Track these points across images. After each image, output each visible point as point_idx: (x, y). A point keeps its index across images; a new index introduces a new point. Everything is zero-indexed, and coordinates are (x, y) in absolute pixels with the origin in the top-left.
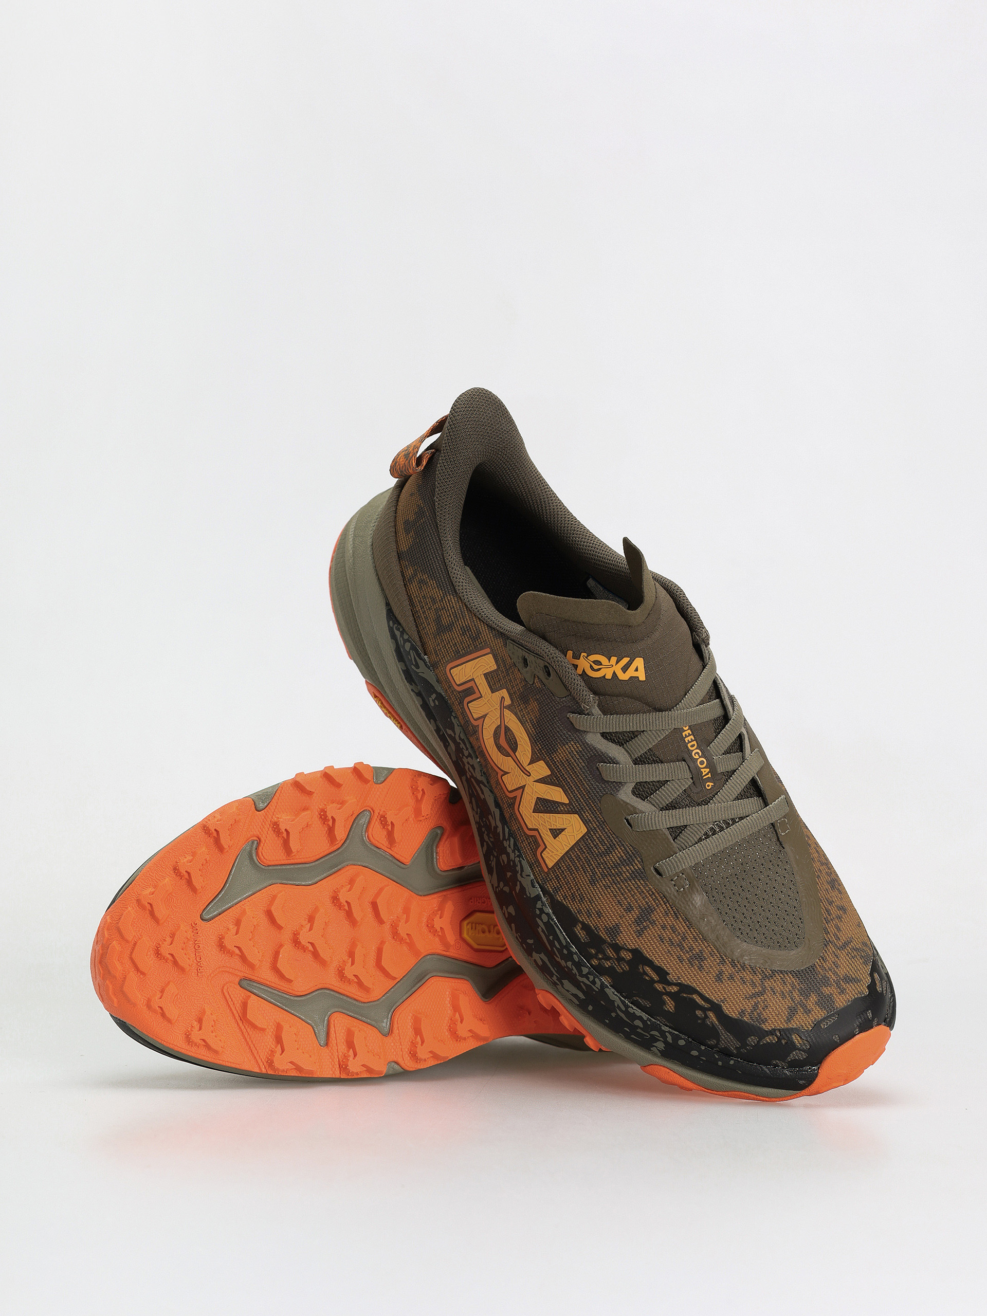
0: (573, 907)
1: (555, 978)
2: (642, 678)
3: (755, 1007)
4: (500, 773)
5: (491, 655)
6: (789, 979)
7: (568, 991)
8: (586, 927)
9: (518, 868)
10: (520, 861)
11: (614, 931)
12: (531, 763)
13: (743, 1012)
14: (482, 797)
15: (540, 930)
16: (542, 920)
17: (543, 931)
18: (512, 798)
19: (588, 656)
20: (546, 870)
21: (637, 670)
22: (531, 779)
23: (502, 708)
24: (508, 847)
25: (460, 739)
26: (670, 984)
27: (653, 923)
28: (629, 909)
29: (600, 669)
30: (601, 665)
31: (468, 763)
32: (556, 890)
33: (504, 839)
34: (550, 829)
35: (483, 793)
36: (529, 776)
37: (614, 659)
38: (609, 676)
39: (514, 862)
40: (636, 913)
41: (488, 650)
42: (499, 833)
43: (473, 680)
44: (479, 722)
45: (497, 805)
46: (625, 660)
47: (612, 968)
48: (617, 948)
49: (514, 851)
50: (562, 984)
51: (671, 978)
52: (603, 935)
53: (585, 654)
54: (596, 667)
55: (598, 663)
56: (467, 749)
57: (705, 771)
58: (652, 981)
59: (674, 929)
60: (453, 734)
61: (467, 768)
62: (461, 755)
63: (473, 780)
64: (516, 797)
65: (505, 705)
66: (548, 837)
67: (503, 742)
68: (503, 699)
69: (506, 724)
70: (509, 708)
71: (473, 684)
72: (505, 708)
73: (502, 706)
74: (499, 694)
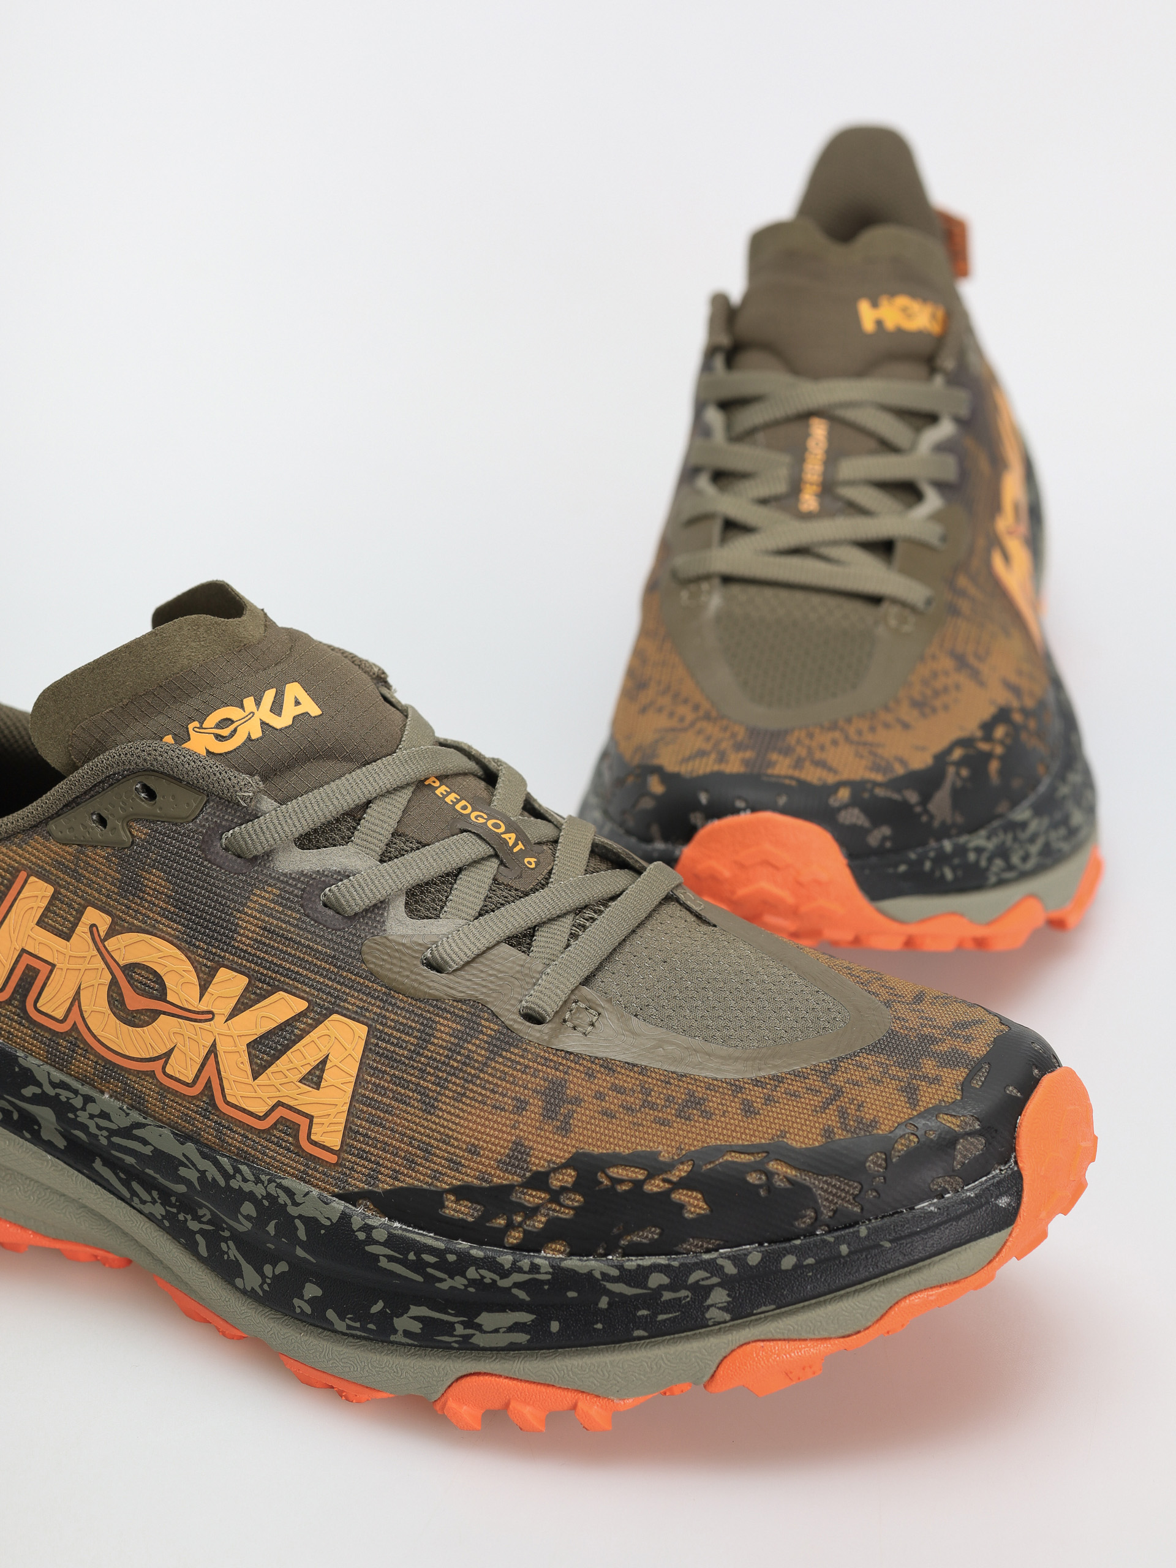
0: (416, 1179)
1: (460, 1330)
2: (315, 711)
3: (843, 1114)
4: (156, 1067)
5: (32, 879)
6: (868, 1060)
7: (496, 1331)
8: (463, 1192)
9: (283, 1198)
10: (280, 1186)
11: (518, 1153)
12: (204, 988)
13: (828, 1132)
14: (147, 1150)
15: (384, 1263)
16: (377, 1243)
17: (390, 1259)
18: (202, 1093)
19: (202, 723)
20: (333, 1159)
21: (297, 703)
22: (219, 1020)
23: (100, 945)
25: (54, 1085)
26: (670, 1166)
27: (577, 1101)
28: (521, 1106)
29: (235, 730)
30: (233, 722)
31: (92, 1117)
32: (372, 1177)
33: (227, 1177)
34: (300, 1081)
35: (145, 1142)
36: (211, 1019)
37: (249, 702)
38: (257, 733)
39: (269, 1196)
40: (536, 1104)
41: (23, 875)
42: (213, 1179)
43: (23, 951)
44: (75, 1016)
45: (184, 1137)
46: (269, 695)
47: (552, 1222)
48: (539, 1181)
49: (258, 1181)
50: (479, 1327)
51: (665, 1157)
52: (500, 1178)
53: (196, 724)
54: (225, 732)
55: (226, 722)
56: (76, 1092)
57: (511, 838)
58: (638, 1184)
59: (618, 1089)
60: (38, 1091)
61: (93, 1130)
62: (71, 1115)
63: (115, 1139)
64: (209, 1081)
65: (102, 934)
66: (305, 1098)
67: (135, 1001)
68: (94, 929)
69: (122, 963)
70: (112, 932)
71: (26, 960)
72: (106, 939)
73: (99, 941)
74: (82, 929)
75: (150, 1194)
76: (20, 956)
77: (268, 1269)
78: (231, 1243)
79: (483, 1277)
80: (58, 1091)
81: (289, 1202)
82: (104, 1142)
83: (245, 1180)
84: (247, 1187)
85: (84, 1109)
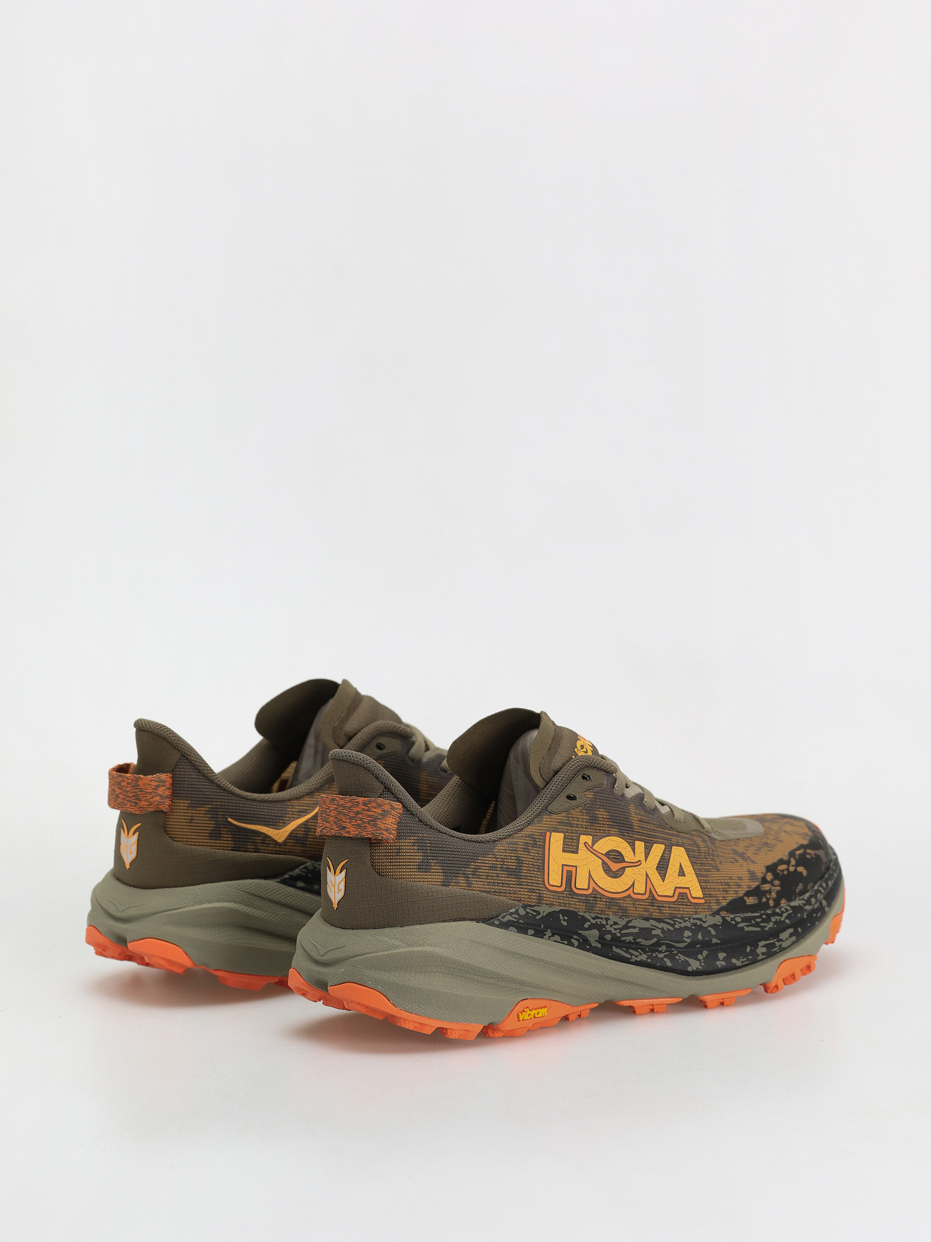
0: (731, 897)
1: (777, 944)
4: (630, 892)
5: (553, 834)
7: (787, 939)
8: (748, 894)
9: (699, 923)
10: (694, 919)
11: (752, 875)
12: (635, 851)
14: (637, 930)
15: (746, 929)
16: (740, 923)
17: (747, 926)
18: (649, 896)
20: (703, 901)
22: (643, 862)
23: (591, 850)
24: (680, 925)
29: (587, 748)
31: (611, 926)
32: (718, 902)
33: (673, 925)
34: (678, 876)
35: (635, 927)
36: (641, 864)
39: (693, 924)
41: (548, 833)
42: (667, 929)
43: (563, 865)
44: (592, 885)
45: (647, 919)
48: (764, 880)
49: (685, 921)
50: (781, 940)
51: (786, 858)
52: (754, 884)
53: (576, 749)
54: (585, 750)
55: (582, 746)
56: (602, 918)
60: (590, 923)
61: (614, 932)
62: (604, 929)
63: (623, 932)
64: (650, 889)
65: (590, 845)
66: (682, 882)
67: (615, 867)
68: (586, 844)
69: (604, 853)
70: (594, 843)
71: (566, 868)
72: (592, 846)
73: (590, 848)
74: (581, 846)
75: (638, 952)
76: (563, 868)
77: (700, 957)
78: (679, 955)
79: (776, 919)
80: (596, 920)
81: (702, 923)
82: (619, 935)
83: (680, 923)
84: (683, 925)
85: (607, 924)
